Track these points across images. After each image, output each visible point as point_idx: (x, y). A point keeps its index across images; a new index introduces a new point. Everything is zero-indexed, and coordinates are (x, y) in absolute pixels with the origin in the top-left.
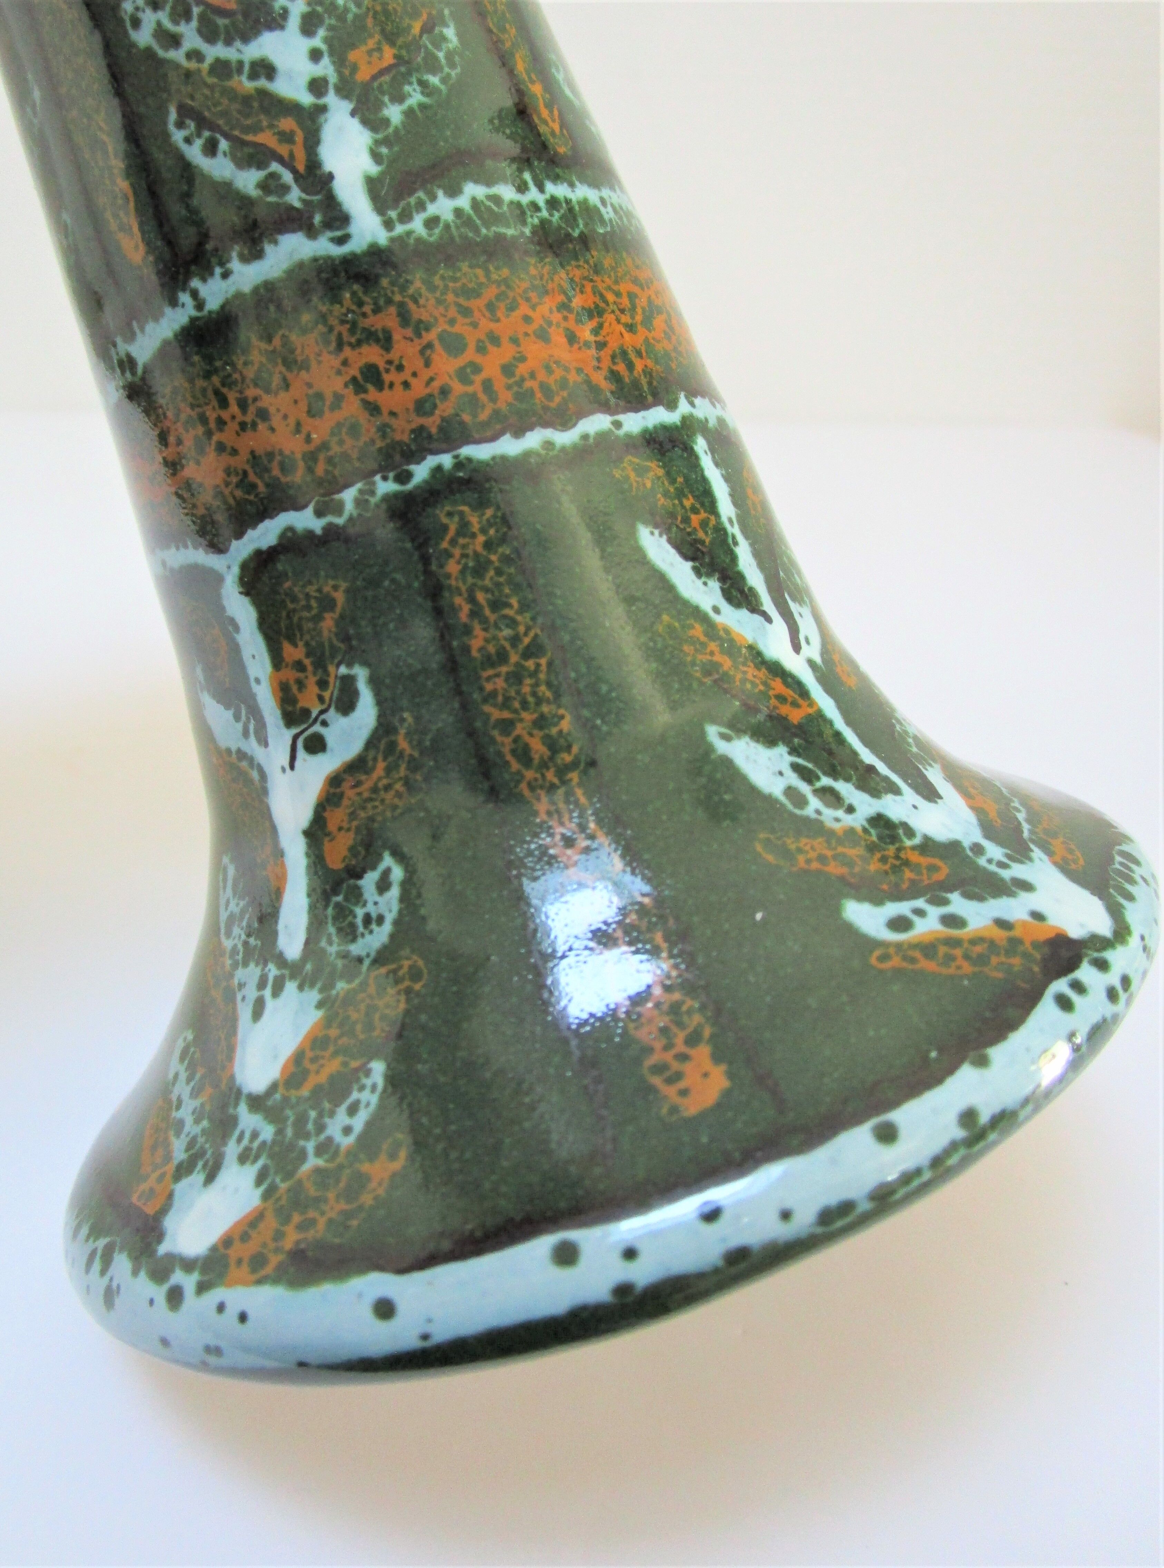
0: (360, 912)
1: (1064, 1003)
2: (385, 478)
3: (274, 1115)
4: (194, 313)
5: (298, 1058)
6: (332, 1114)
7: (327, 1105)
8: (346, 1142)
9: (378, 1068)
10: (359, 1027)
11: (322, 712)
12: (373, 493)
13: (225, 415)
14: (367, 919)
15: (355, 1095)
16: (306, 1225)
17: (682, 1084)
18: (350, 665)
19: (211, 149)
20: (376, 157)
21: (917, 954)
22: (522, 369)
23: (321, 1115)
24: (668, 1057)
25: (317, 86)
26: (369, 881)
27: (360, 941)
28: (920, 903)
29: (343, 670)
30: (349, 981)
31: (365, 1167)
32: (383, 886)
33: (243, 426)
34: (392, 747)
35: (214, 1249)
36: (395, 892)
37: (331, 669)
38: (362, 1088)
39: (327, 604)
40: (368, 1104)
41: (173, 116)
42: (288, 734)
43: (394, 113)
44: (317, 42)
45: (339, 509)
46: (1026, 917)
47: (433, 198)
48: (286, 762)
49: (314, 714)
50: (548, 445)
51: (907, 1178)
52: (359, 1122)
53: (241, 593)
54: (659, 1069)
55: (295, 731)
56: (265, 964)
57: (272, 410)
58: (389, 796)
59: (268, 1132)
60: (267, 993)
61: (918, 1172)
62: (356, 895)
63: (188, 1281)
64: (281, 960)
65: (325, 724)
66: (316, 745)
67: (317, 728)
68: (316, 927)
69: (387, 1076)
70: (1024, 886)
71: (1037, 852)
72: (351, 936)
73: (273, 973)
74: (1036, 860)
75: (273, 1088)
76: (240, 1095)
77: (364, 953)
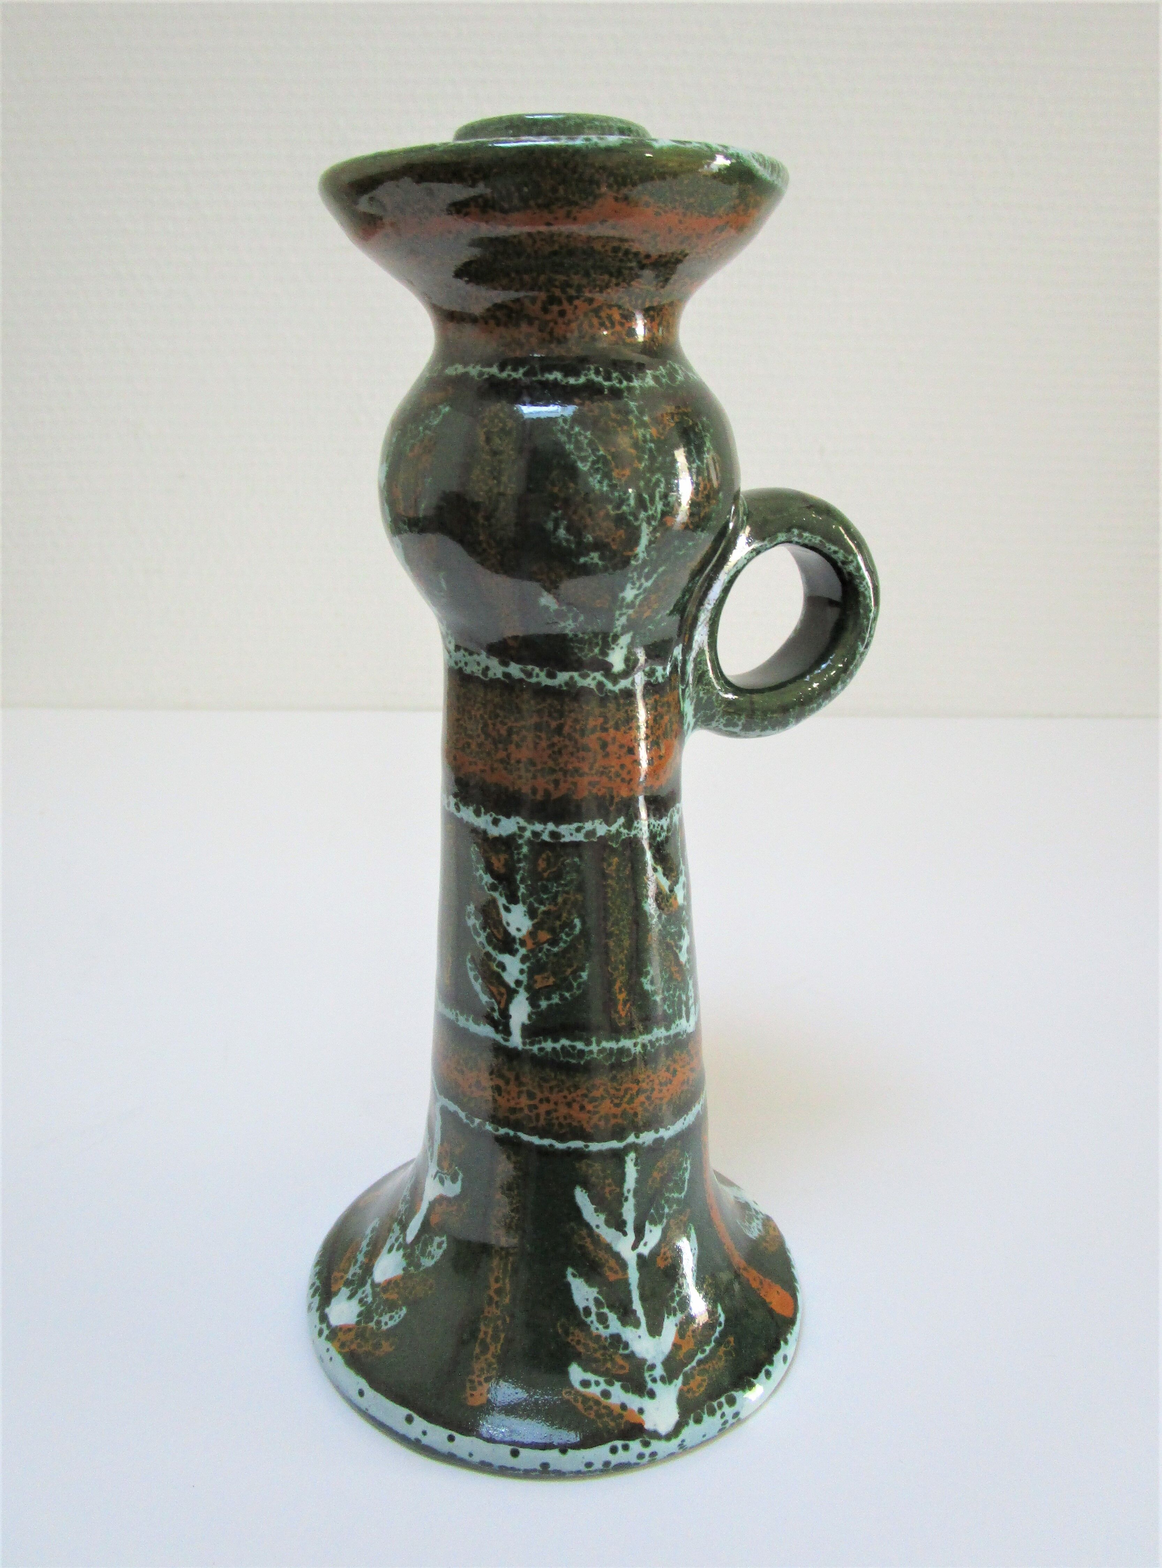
0: (429, 1248)
1: (614, 1450)
2: (490, 1125)
3: (375, 1295)
5: (389, 1282)
6: (386, 1313)
7: (387, 1309)
8: (384, 1328)
9: (404, 1311)
10: (408, 1290)
12: (485, 1127)
14: (430, 1253)
15: (394, 1314)
16: (360, 1346)
17: (474, 1393)
18: (459, 1168)
19: (476, 978)
20: (529, 1017)
21: (580, 1399)
22: (554, 1115)
23: (384, 1309)
24: (476, 1380)
25: (518, 983)
26: (437, 1240)
27: (424, 1259)
28: (601, 1380)
29: (457, 1168)
30: (415, 1269)
31: (383, 1342)
32: (439, 1246)
34: (459, 1204)
35: (337, 1327)
36: (441, 1252)
37: (454, 1166)
38: (397, 1313)
39: (460, 1144)
40: (395, 1321)
41: (469, 957)
42: (437, 1168)
43: (544, 1004)
44: (525, 967)
45: (473, 1121)
46: (636, 1410)
47: (546, 1041)
48: (434, 1174)
49: (445, 1172)
50: (551, 1146)
51: (512, 1469)
52: (391, 1324)
53: (440, 1113)
54: (472, 1381)
55: (439, 1169)
56: (401, 1234)
58: (453, 1218)
59: (370, 1299)
60: (396, 1246)
61: (519, 1470)
62: (432, 1241)
63: (326, 1331)
64: (404, 1238)
65: (446, 1177)
66: (441, 1181)
67: (444, 1176)
68: (417, 1238)
69: (406, 1315)
70: (652, 1395)
71: (679, 1382)
72: (423, 1253)
73: (401, 1240)
74: (672, 1386)
75: (379, 1285)
76: (372, 1275)
77: (423, 1264)
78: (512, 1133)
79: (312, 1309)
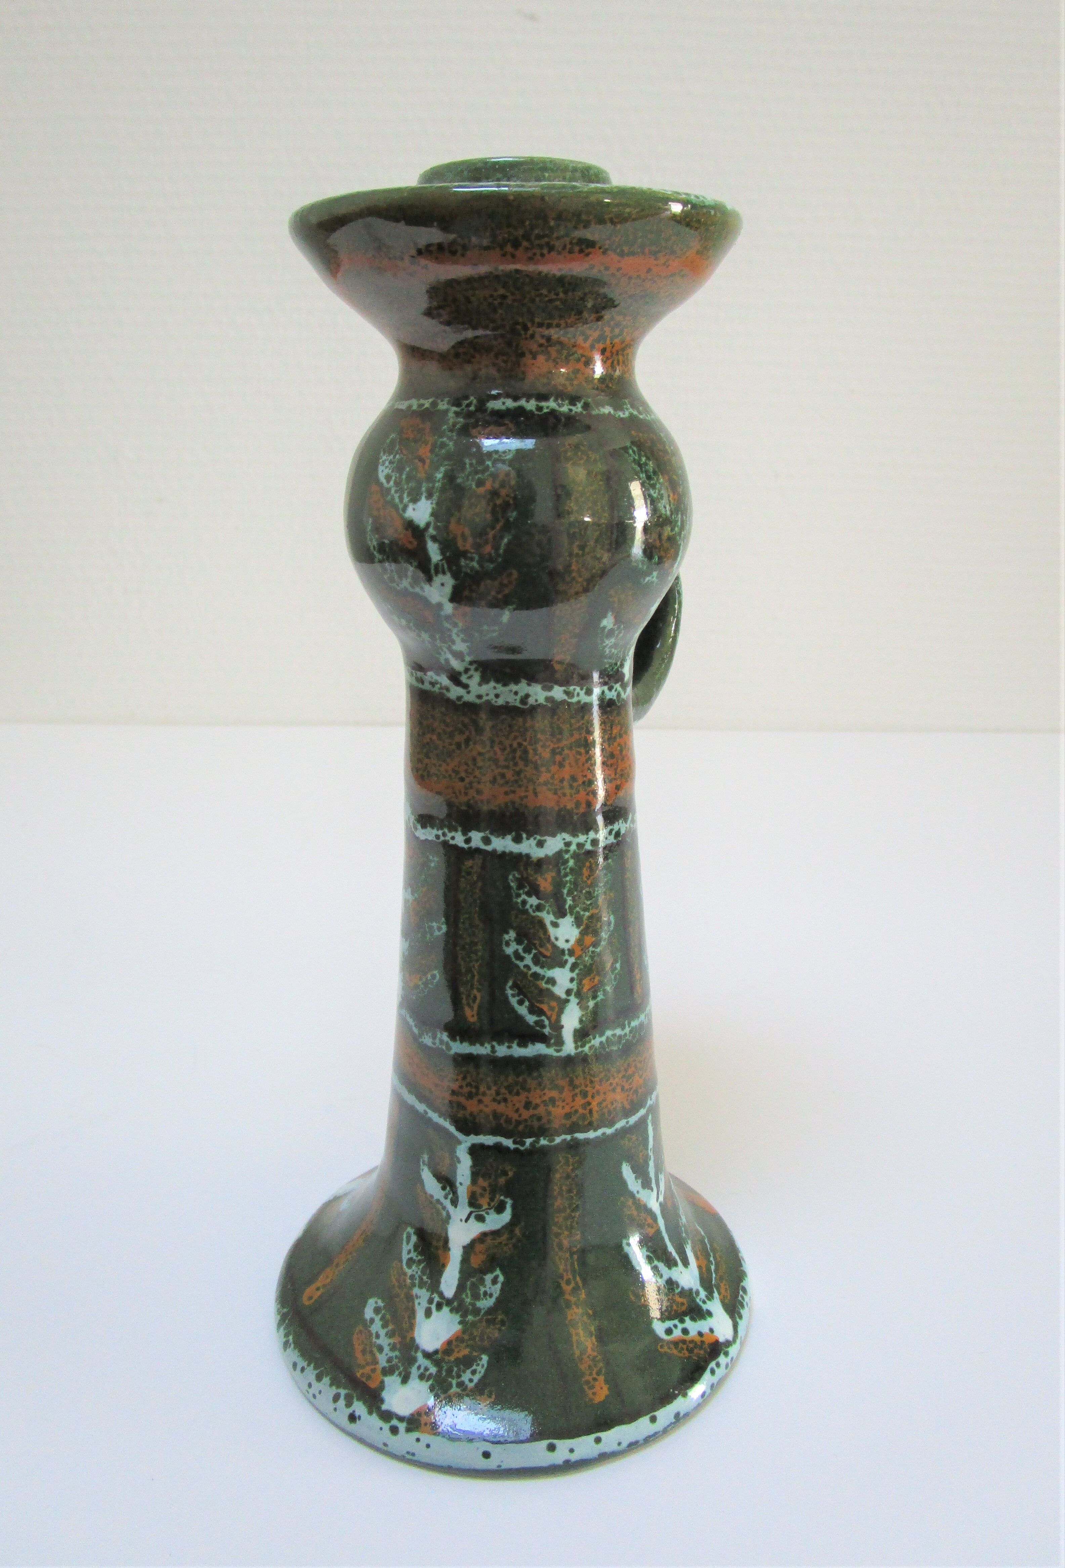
0: (482, 1289)
1: (713, 1372)
2: (544, 1139)
3: (437, 1363)
4: (489, 1052)
5: (449, 1343)
6: (464, 1372)
7: (462, 1367)
9: (485, 1358)
10: (477, 1339)
11: (489, 1209)
12: (538, 1143)
14: (485, 1293)
15: (474, 1367)
17: (594, 1390)
18: (506, 1197)
19: (521, 1003)
20: (581, 1021)
21: (672, 1346)
22: (604, 1105)
23: (459, 1370)
24: (590, 1378)
25: (569, 992)
26: (489, 1278)
27: (481, 1301)
28: (676, 1322)
29: (502, 1198)
30: (475, 1316)
32: (495, 1281)
34: (512, 1232)
35: (412, 1415)
36: (499, 1286)
37: (497, 1196)
38: (478, 1365)
39: (505, 1173)
40: (480, 1372)
41: (510, 983)
42: (468, 1210)
43: (591, 1004)
44: (574, 975)
45: (523, 1144)
46: (708, 1331)
47: (594, 1038)
48: (464, 1218)
49: (484, 1208)
50: (604, 1134)
51: (656, 1433)
52: (476, 1378)
53: (468, 1153)
54: (587, 1382)
55: (472, 1209)
56: (432, 1294)
57: (509, 1100)
58: (505, 1248)
59: (433, 1370)
60: (433, 1307)
61: (659, 1432)
62: (482, 1281)
63: (402, 1426)
64: (441, 1295)
65: (488, 1213)
66: (481, 1219)
67: (484, 1213)
68: (461, 1288)
69: (488, 1362)
70: (709, 1314)
71: (716, 1295)
72: (476, 1296)
73: (437, 1299)
74: (715, 1299)
75: (436, 1352)
76: (417, 1348)
77: (482, 1307)
78: (568, 1137)
79: (359, 1417)
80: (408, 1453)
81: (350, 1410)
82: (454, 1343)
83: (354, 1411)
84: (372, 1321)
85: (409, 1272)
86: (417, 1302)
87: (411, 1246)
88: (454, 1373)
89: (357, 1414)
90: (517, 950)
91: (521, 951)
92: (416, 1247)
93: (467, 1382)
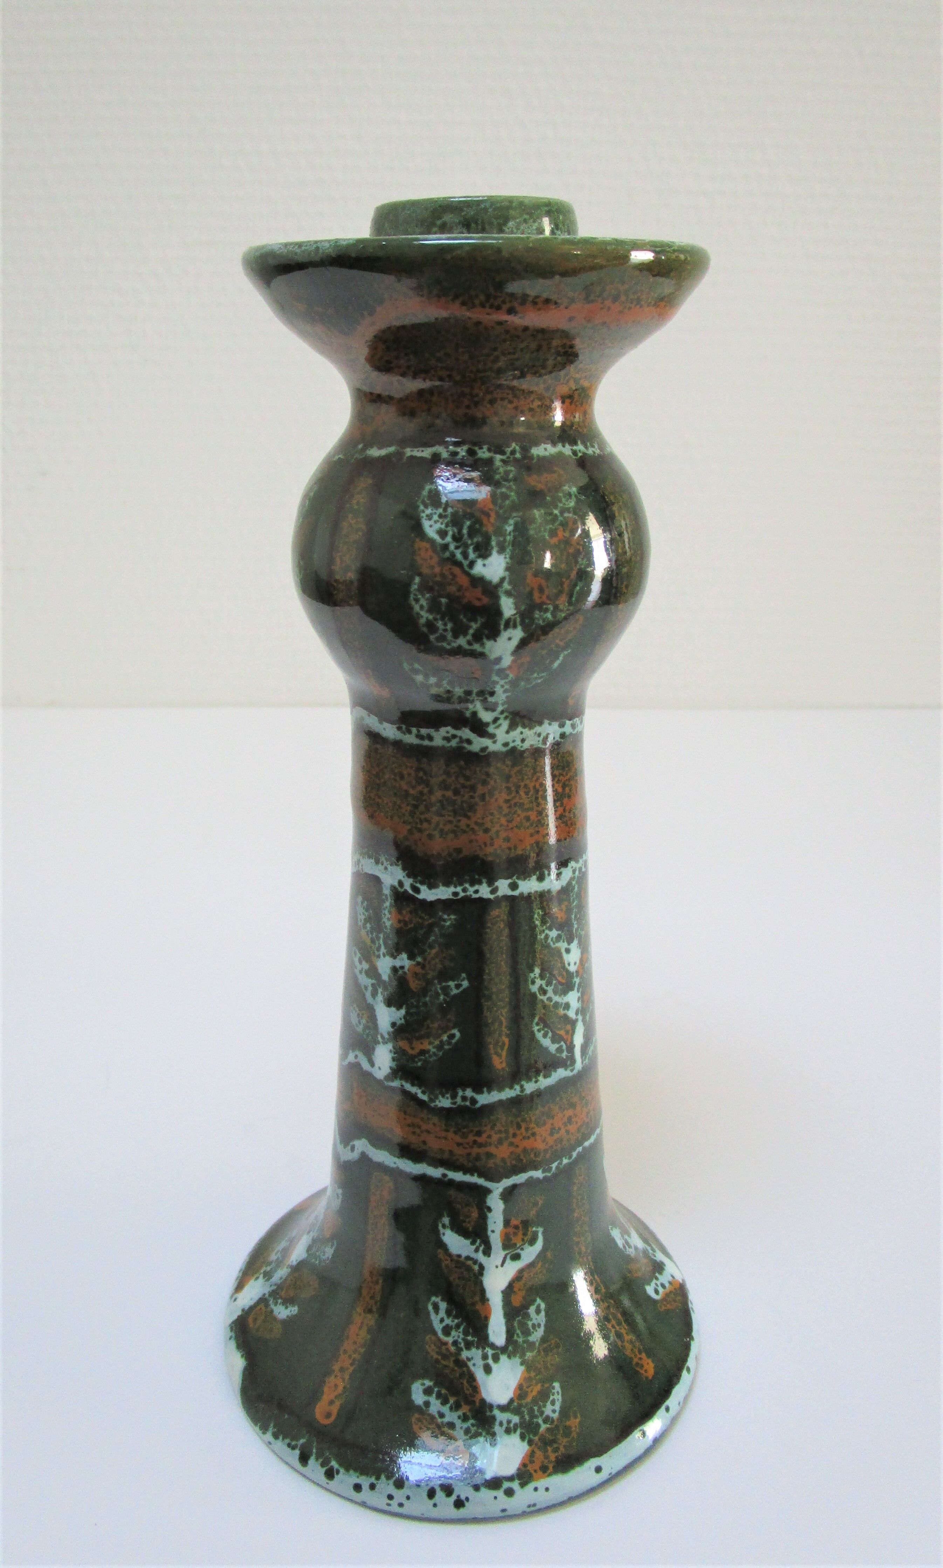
0: (530, 1323)
2: (565, 1158)
3: (517, 1411)
4: (519, 1093)
5: (520, 1387)
6: (545, 1406)
7: (540, 1403)
8: (555, 1416)
9: (557, 1385)
10: (543, 1370)
11: (522, 1245)
12: (561, 1164)
13: (518, 1132)
14: (534, 1326)
15: (552, 1397)
16: (556, 1450)
17: (644, 1368)
18: (538, 1227)
19: (545, 1036)
21: (665, 1302)
23: (540, 1408)
25: (577, 1012)
26: (532, 1310)
27: (533, 1335)
28: (655, 1282)
29: (534, 1229)
30: (532, 1351)
31: (568, 1423)
32: (538, 1311)
33: (524, 1138)
34: (544, 1258)
35: (519, 1469)
36: (543, 1313)
37: (530, 1230)
38: (553, 1395)
39: (535, 1204)
40: (558, 1400)
41: (536, 1020)
42: (503, 1253)
45: (550, 1170)
48: (499, 1262)
49: (518, 1246)
52: (557, 1407)
53: (500, 1199)
54: (637, 1364)
55: (507, 1252)
56: (484, 1348)
57: (537, 1134)
58: (541, 1275)
59: (516, 1419)
60: (490, 1361)
62: (527, 1316)
63: (515, 1485)
64: (493, 1346)
65: (522, 1249)
66: (516, 1257)
67: (519, 1251)
68: (510, 1331)
69: (562, 1388)
72: (527, 1333)
73: (490, 1352)
75: (511, 1401)
76: (491, 1407)
77: (535, 1340)
78: (580, 1149)
79: (467, 1499)
80: (529, 1506)
81: (454, 1497)
82: (525, 1385)
83: (458, 1496)
84: (427, 1404)
85: (450, 1340)
86: (470, 1364)
87: (442, 1313)
88: (536, 1413)
89: (463, 1497)
90: (541, 985)
91: (544, 986)
92: (448, 1313)
93: (552, 1415)
